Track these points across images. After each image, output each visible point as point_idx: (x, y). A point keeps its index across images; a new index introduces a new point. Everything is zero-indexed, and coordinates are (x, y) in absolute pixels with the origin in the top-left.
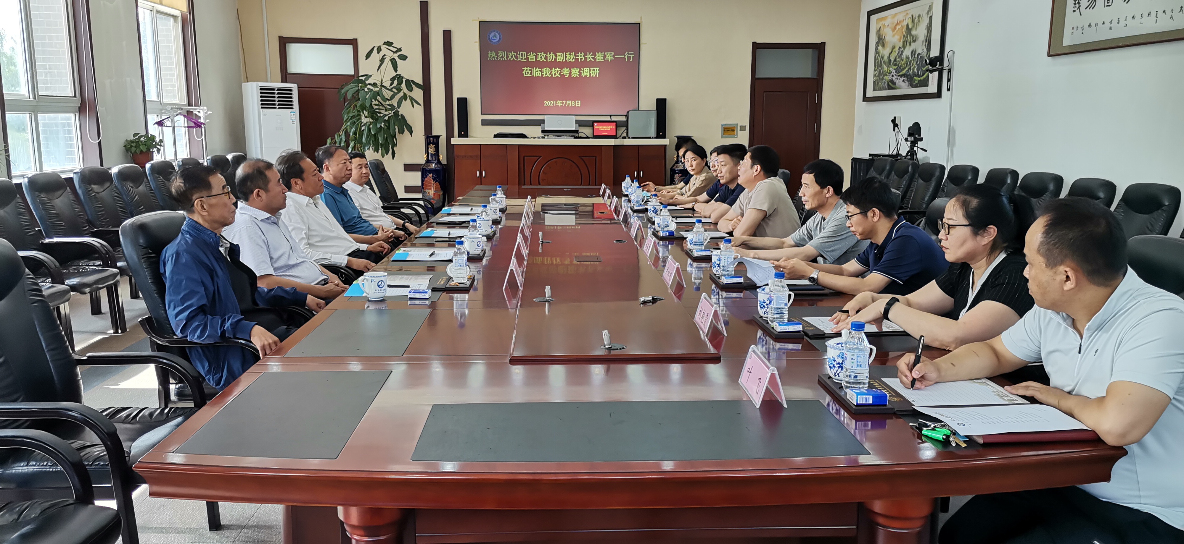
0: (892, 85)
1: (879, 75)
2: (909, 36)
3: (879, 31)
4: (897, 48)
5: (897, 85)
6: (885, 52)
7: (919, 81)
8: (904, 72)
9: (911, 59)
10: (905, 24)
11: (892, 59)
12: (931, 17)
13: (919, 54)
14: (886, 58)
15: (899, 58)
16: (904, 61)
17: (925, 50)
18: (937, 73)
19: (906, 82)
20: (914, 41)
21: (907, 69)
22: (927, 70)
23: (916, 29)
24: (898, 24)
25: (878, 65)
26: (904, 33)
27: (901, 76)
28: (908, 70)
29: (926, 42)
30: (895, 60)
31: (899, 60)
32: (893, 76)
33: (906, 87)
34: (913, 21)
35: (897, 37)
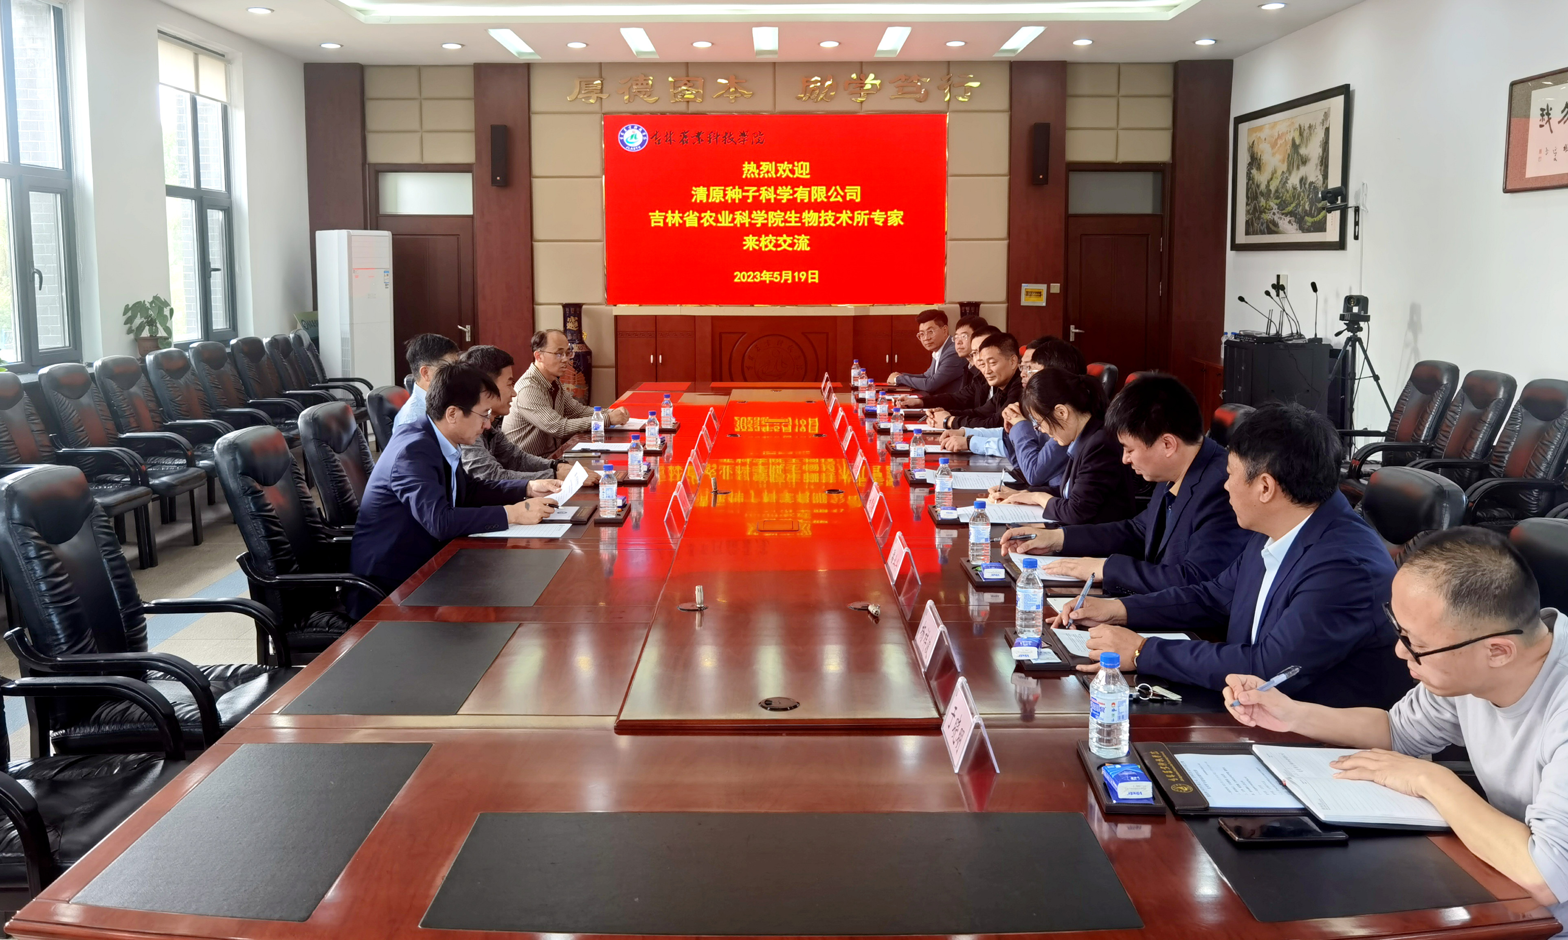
0: (1273, 228)
1: (1255, 212)
2: (1296, 156)
3: (1251, 147)
4: (1279, 173)
5: (1280, 228)
6: (1261, 179)
7: (1312, 223)
8: (1290, 208)
9: (1299, 189)
10: (1289, 138)
11: (1273, 188)
12: (1327, 130)
13: (1312, 183)
14: (1263, 187)
15: (1282, 188)
16: (1290, 192)
17: (1321, 177)
18: (1338, 213)
19: (1294, 223)
20: (1304, 161)
21: (1294, 205)
22: (1323, 209)
23: (1306, 146)
24: (1279, 137)
25: (1252, 197)
26: (1289, 151)
27: (1286, 215)
28: (1296, 206)
29: (1321, 166)
30: (1277, 191)
31: (1283, 190)
32: (1274, 214)
33: (1294, 231)
34: (1301, 134)
35: (1279, 157)
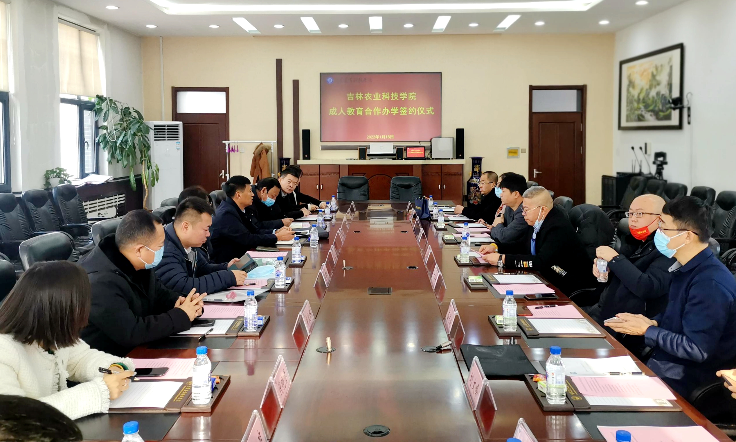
0: (641, 118)
1: (631, 110)
2: (654, 81)
3: (629, 77)
4: (645, 89)
5: (646, 118)
6: (635, 93)
7: (663, 115)
8: (651, 108)
9: (656, 98)
10: (650, 71)
11: (641, 97)
12: (671, 67)
13: (663, 95)
14: (636, 97)
15: (647, 97)
16: (651, 100)
17: (668, 92)
18: (678, 110)
19: (653, 116)
20: (659, 84)
22: (670, 108)
23: (660, 76)
24: (645, 71)
25: (630, 102)
26: (650, 78)
27: (649, 111)
28: (654, 107)
29: (668, 85)
30: (644, 99)
31: (647, 99)
32: (642, 111)
33: (653, 120)
34: (657, 68)
35: (644, 81)
